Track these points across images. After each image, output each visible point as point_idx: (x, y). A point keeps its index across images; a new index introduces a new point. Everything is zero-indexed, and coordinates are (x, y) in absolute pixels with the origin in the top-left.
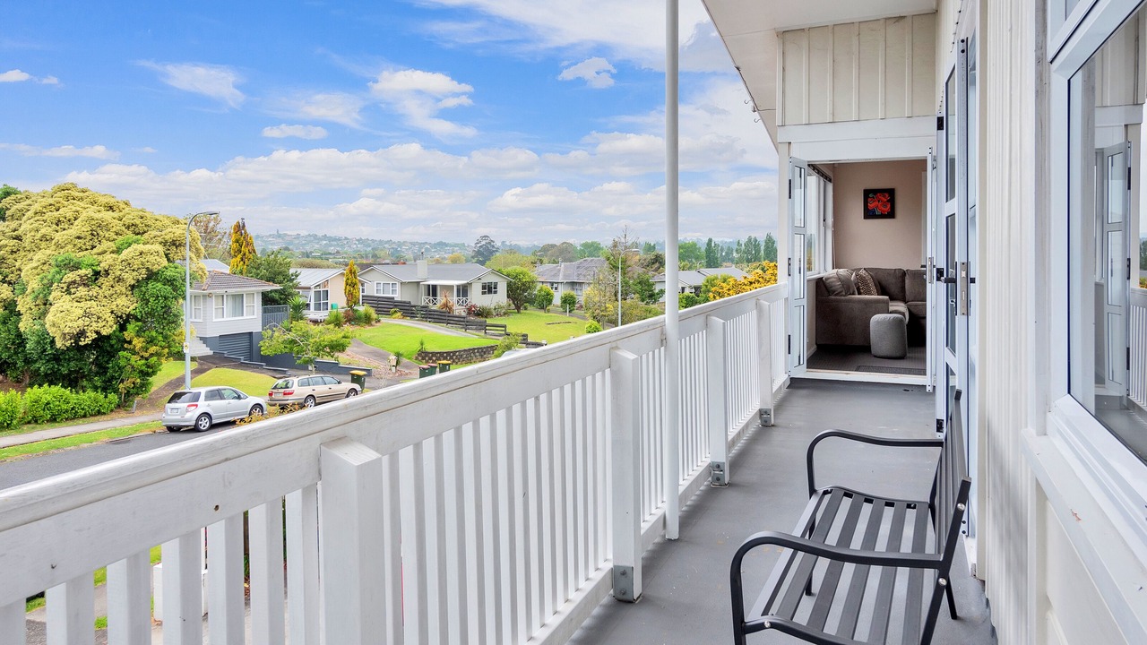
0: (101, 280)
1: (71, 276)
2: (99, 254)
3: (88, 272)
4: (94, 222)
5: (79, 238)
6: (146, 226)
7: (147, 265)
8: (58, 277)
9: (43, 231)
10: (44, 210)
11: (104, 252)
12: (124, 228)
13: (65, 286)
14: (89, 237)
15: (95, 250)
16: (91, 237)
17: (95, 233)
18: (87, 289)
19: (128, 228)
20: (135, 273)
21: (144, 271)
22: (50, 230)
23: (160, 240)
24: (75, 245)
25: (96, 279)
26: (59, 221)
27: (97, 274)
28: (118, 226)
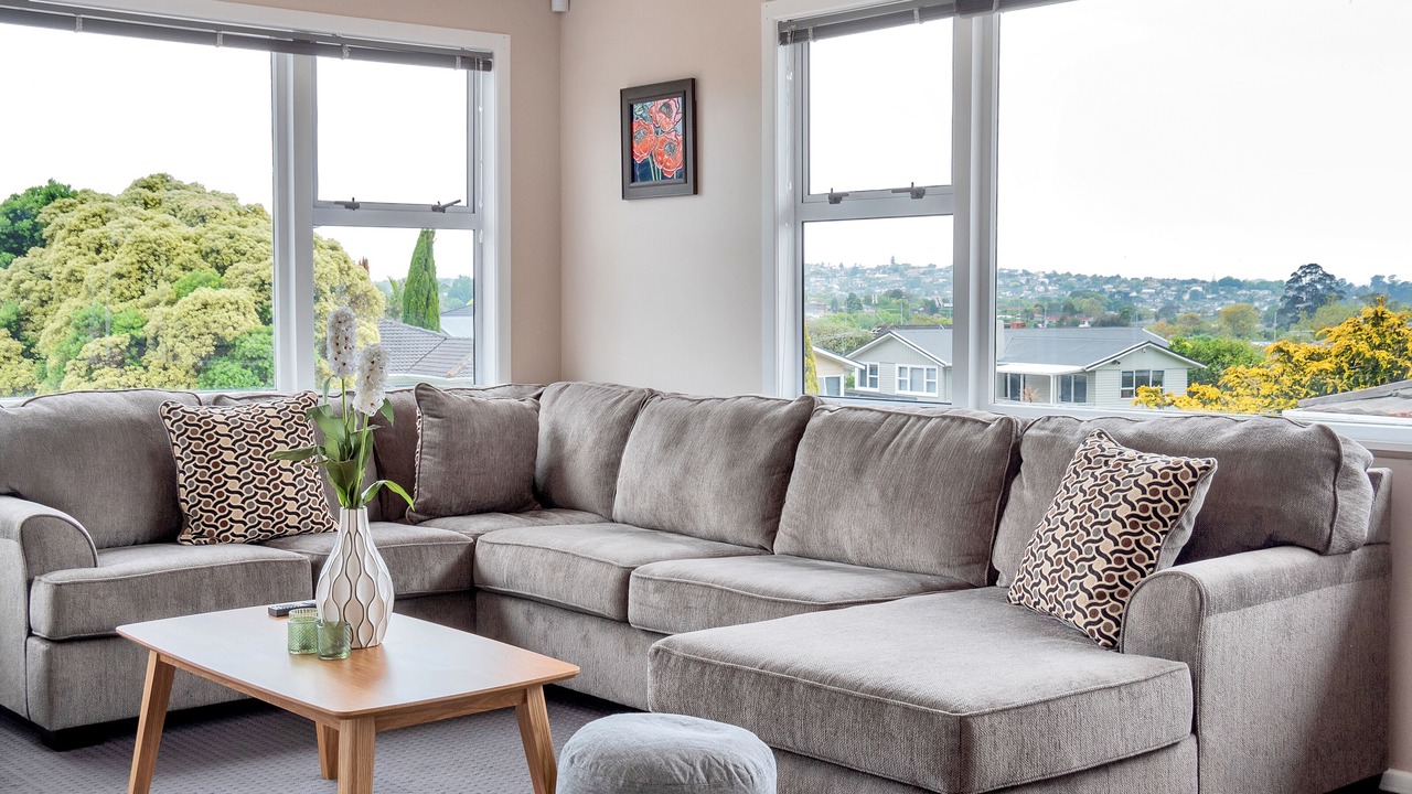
0: (150, 355)
1: (93, 347)
2: (147, 306)
3: (123, 339)
4: (144, 247)
5: (120, 276)
6: (236, 252)
7: (215, 328)
8: (74, 348)
9: (71, 264)
10: (82, 226)
11: (157, 303)
12: (196, 257)
13: (83, 365)
14: (136, 274)
15: (143, 300)
16: (140, 275)
17: (145, 266)
18: (117, 371)
19: (205, 257)
20: (195, 343)
21: (208, 340)
22: (82, 260)
23: (251, 278)
24: (112, 290)
25: (141, 353)
26: (101, 245)
27: (140, 345)
28: (187, 251)
